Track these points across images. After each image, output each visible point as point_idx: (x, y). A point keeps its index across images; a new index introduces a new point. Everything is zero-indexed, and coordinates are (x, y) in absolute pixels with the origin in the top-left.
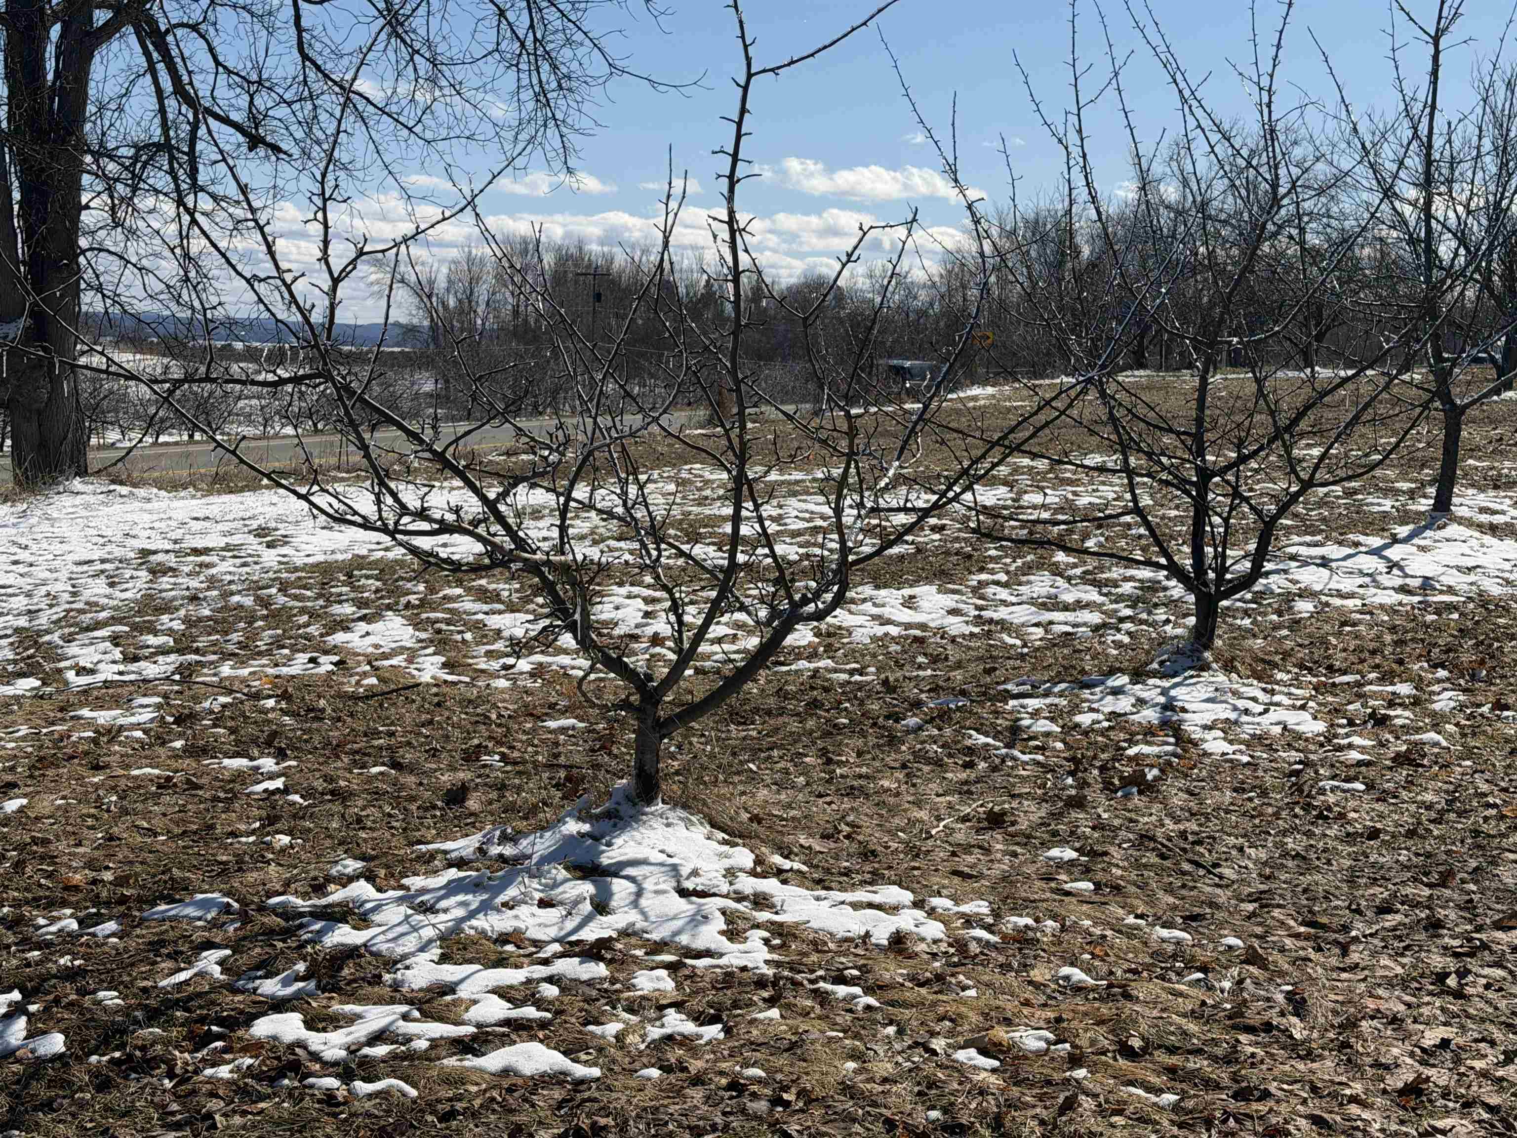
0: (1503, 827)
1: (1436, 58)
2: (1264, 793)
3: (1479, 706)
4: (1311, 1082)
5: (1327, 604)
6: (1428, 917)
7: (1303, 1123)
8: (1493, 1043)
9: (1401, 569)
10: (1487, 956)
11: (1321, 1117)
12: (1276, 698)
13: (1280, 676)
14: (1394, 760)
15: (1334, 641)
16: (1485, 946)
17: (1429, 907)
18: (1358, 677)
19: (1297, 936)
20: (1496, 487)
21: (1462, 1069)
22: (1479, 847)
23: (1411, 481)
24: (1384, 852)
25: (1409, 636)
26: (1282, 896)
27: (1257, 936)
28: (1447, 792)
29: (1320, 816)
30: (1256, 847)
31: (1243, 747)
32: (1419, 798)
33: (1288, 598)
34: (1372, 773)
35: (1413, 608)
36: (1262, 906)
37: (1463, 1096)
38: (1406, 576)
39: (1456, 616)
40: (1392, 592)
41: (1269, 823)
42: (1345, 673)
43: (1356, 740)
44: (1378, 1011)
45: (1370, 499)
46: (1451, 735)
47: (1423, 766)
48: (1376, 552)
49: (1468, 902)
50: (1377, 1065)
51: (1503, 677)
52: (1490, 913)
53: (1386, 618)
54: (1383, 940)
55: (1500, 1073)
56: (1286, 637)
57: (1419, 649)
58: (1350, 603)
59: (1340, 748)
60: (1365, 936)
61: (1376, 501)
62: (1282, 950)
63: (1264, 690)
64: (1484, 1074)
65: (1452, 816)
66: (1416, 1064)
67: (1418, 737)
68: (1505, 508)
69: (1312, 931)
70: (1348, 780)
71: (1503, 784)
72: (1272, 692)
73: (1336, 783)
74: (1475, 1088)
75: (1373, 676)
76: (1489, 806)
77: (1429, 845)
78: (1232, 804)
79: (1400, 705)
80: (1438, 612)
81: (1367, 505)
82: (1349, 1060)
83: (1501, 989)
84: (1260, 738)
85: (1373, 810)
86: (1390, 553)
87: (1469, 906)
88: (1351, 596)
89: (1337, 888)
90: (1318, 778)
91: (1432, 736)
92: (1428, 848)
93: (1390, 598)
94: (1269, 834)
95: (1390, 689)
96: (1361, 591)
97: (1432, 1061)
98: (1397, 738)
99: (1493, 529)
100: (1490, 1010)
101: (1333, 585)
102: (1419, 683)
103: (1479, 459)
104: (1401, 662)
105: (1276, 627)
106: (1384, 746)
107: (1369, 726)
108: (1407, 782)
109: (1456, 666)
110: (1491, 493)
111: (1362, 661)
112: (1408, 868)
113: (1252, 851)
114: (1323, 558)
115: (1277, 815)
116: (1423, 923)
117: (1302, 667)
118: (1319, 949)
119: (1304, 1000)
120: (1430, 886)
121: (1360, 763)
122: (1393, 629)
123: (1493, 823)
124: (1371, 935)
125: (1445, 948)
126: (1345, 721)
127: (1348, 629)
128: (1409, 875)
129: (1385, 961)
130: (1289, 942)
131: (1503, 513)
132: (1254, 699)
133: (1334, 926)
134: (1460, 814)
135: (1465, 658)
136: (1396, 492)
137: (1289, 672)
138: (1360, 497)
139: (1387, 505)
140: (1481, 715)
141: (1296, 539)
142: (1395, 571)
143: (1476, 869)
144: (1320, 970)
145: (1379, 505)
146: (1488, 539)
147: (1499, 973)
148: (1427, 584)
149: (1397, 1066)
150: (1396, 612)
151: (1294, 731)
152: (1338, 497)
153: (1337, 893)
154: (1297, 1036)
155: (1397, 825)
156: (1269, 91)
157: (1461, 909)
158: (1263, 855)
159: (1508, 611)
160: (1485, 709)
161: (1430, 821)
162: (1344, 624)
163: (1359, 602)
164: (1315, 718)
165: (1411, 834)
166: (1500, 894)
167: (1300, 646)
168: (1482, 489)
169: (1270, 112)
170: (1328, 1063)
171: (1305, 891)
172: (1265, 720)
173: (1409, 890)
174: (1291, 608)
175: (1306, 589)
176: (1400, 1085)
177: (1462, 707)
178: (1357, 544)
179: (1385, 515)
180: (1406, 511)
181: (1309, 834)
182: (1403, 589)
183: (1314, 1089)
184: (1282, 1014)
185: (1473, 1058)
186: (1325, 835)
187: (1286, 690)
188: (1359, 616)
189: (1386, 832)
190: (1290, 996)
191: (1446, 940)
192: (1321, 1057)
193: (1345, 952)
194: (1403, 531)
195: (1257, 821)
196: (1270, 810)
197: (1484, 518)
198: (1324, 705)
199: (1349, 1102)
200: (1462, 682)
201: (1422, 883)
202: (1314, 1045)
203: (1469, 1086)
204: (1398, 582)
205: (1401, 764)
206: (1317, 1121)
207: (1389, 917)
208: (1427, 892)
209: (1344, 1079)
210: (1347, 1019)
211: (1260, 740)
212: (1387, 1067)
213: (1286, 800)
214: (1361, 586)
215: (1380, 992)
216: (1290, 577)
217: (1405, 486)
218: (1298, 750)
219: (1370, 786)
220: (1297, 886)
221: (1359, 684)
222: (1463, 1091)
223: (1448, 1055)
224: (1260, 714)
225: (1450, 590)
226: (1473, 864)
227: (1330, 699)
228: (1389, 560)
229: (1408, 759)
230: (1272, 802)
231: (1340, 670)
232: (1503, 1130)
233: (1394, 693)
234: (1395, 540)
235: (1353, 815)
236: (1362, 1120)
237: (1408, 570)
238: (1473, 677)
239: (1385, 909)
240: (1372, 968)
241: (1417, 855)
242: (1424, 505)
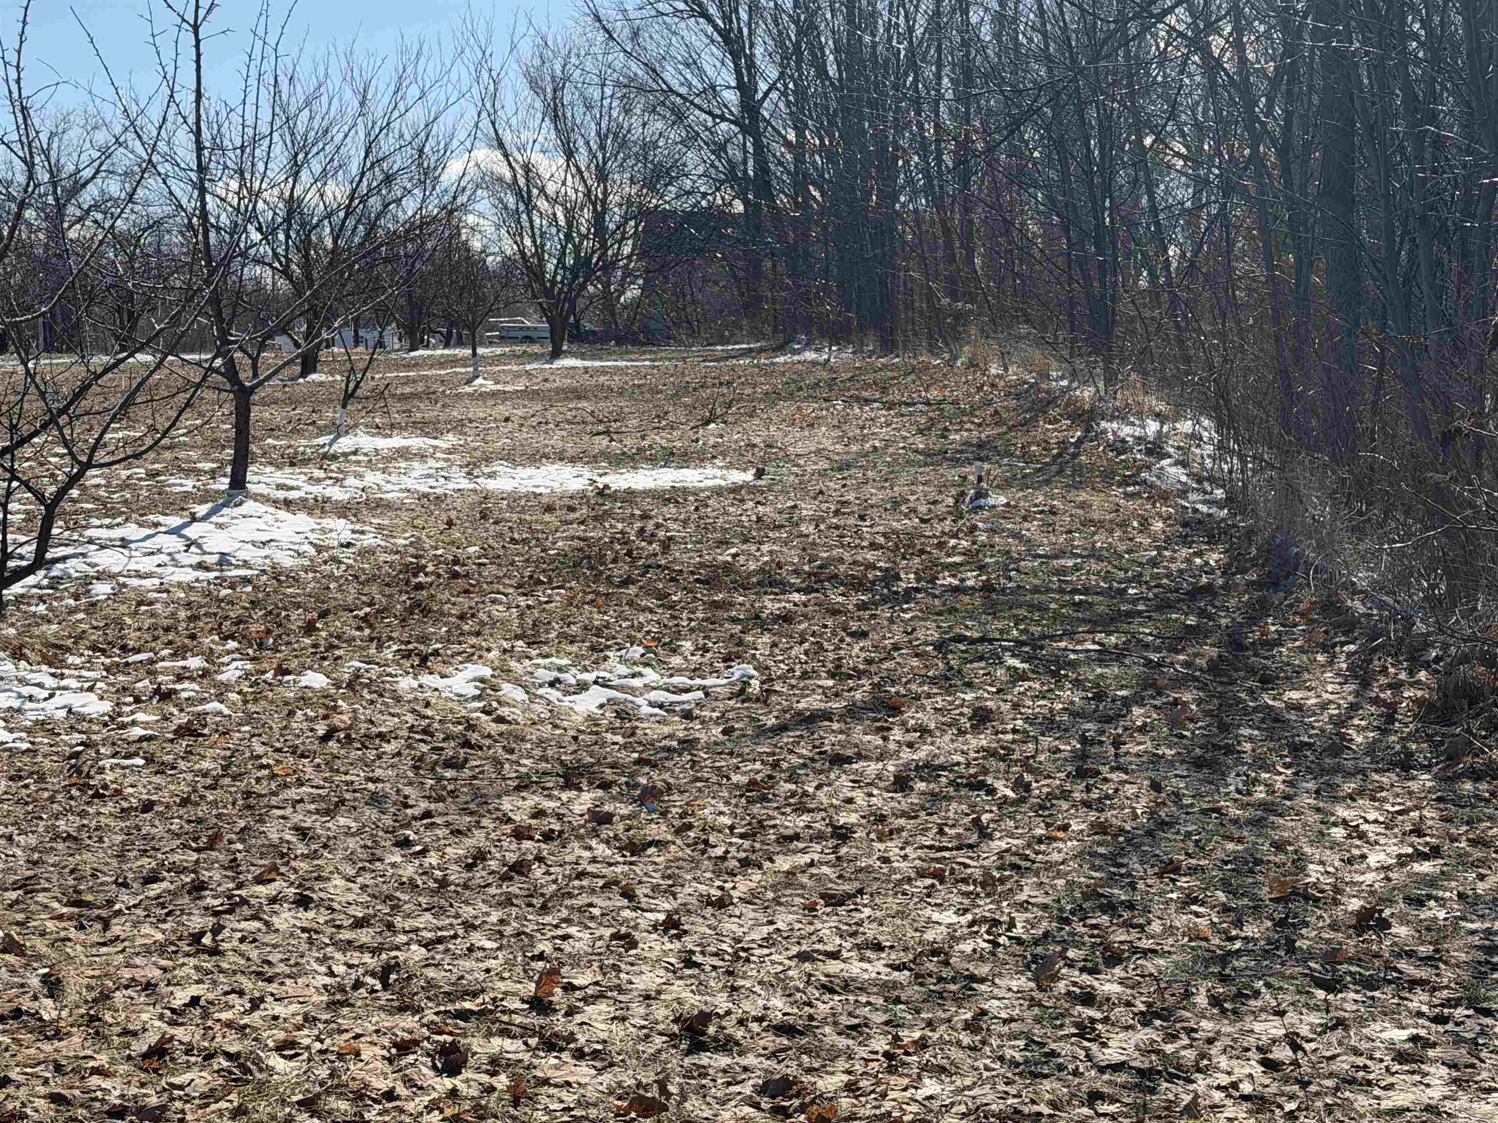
0: (273, 785)
1: (197, 46)
2: (42, 778)
3: (264, 672)
4: (55, 1061)
5: (125, 585)
6: (193, 881)
7: (40, 1103)
8: (241, 993)
9: (199, 546)
10: (246, 911)
11: (59, 1094)
12: (64, 683)
13: (71, 660)
14: (176, 732)
15: (128, 621)
16: (244, 901)
17: (194, 871)
18: (151, 654)
19: (60, 917)
20: (292, 464)
21: (210, 1023)
22: (249, 807)
23: (213, 461)
24: (157, 823)
25: (203, 611)
26: (48, 880)
27: (18, 924)
28: (224, 758)
29: (97, 795)
30: (26, 834)
31: (24, 735)
32: (197, 767)
33: (86, 581)
34: (152, 747)
35: (209, 583)
36: (26, 893)
37: (206, 1049)
38: (205, 553)
39: (249, 589)
40: (190, 570)
41: (43, 807)
42: (139, 651)
43: (140, 717)
44: (133, 979)
45: (172, 480)
46: (234, 704)
47: (202, 735)
48: (175, 531)
49: (232, 861)
50: (126, 1032)
51: (288, 643)
52: (252, 868)
53: (183, 595)
54: (145, 909)
55: (246, 1020)
56: (80, 621)
57: (212, 622)
58: (148, 583)
59: (123, 726)
60: (128, 908)
61: (178, 481)
62: (43, 934)
63: (53, 675)
64: (229, 1024)
65: (227, 781)
66: (164, 1026)
67: (200, 708)
68: (300, 483)
69: (76, 910)
70: (128, 756)
71: (278, 745)
72: (62, 676)
73: (116, 761)
74: (218, 1039)
75: (166, 652)
76: (262, 767)
77: (202, 811)
78: (6, 793)
79: (188, 678)
80: (232, 587)
81: (169, 486)
82: (97, 1033)
83: (255, 940)
84: (43, 723)
85: (150, 783)
86: (189, 532)
87: (233, 866)
88: (149, 575)
89: (107, 864)
90: (99, 756)
91: (215, 706)
92: (200, 814)
93: (188, 576)
94: (41, 818)
95: (181, 663)
96: (159, 570)
97: (180, 1020)
98: (182, 710)
99: (288, 504)
100: (243, 962)
101: (132, 566)
102: (210, 656)
103: (277, 438)
104: (193, 637)
105: (72, 611)
106: (167, 719)
107: (155, 701)
108: (186, 752)
109: (244, 637)
110: (288, 470)
111: (156, 639)
112: (178, 836)
113: (21, 839)
114: (123, 539)
115: (52, 800)
116: (187, 887)
117: (94, 648)
118: (82, 927)
119: (59, 981)
120: (198, 850)
121: (142, 739)
122: (189, 605)
123: (265, 783)
124: (135, 906)
125: (206, 909)
126: (131, 699)
127: (143, 608)
128: (178, 842)
129: (146, 929)
130: (50, 925)
131: (298, 488)
132: (40, 685)
133: (98, 903)
134: (234, 778)
135: (253, 628)
136: (198, 472)
137: (82, 655)
138: (163, 478)
139: (189, 484)
140: (265, 681)
141: (95, 522)
142: (193, 549)
143: (242, 830)
144: (79, 948)
145: (181, 485)
146: (282, 514)
147: (256, 924)
148: (224, 560)
149: (145, 1030)
150: (192, 588)
151: (79, 714)
152: (140, 479)
153: (105, 869)
154: (46, 1017)
155: (173, 795)
156: (18, 67)
157: (225, 869)
158: (32, 840)
159: (297, 581)
160: (269, 676)
161: (205, 788)
162: (140, 604)
163: (157, 581)
164: (102, 698)
165: (185, 802)
166: (263, 849)
167: (95, 628)
168: (279, 467)
169: (20, 89)
170: (76, 1040)
171: (72, 872)
172: (50, 705)
173: (176, 857)
174: (88, 591)
175: (104, 572)
176: (145, 1048)
177: (247, 675)
178: (156, 525)
179: (186, 496)
180: (207, 491)
181: (83, 814)
182: (201, 566)
183: (58, 1068)
184: (35, 998)
185: (221, 1011)
186: (99, 814)
187: (76, 673)
188: (156, 595)
189: (161, 803)
190: (45, 979)
191: (209, 900)
192: (69, 1034)
193: (106, 927)
194: (202, 510)
195: (30, 808)
196: (46, 795)
197: (281, 495)
198: (113, 685)
199: (91, 1074)
200: (250, 651)
201: (191, 848)
202: (62, 1024)
203: (213, 1038)
204: (195, 559)
205: (182, 736)
206: (56, 1099)
207: (155, 886)
208: (195, 856)
209: (89, 1052)
210: (101, 993)
211: (44, 726)
212: (134, 1034)
213: (63, 784)
214: (159, 566)
215: (138, 961)
216: (88, 560)
217: (208, 466)
218: (80, 732)
219: (150, 760)
220: (64, 868)
221: (152, 662)
222: (206, 1044)
223: (198, 1011)
224: (45, 699)
225: (246, 564)
226: (242, 823)
227: (121, 678)
228: (188, 539)
229: (189, 730)
230: (49, 786)
231: (133, 649)
232: (240, 1075)
233: (184, 668)
234: (194, 519)
235: (130, 790)
236: (102, 1090)
237: (206, 548)
238: (261, 646)
239: (152, 878)
240: (132, 939)
241: (189, 822)
242: (223, 483)
